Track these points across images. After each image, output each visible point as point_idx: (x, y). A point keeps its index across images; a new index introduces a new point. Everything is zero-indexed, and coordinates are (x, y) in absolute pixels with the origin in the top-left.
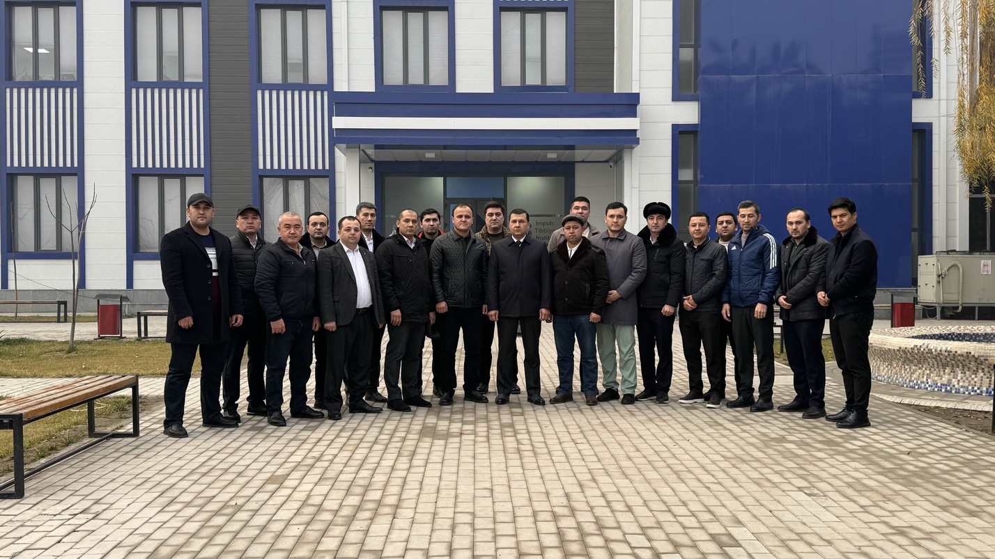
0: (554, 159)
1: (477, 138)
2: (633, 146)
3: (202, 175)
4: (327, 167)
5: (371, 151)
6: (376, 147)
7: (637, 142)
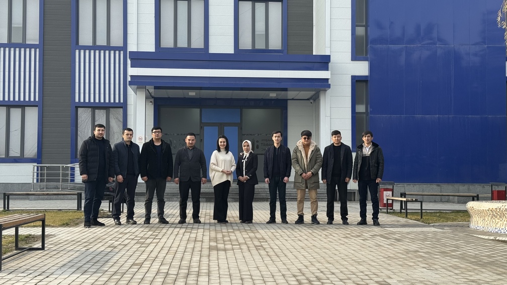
0: (274, 97)
1: (225, 82)
2: (326, 89)
3: (37, 106)
4: (122, 101)
5: (152, 90)
6: (156, 88)
7: (329, 86)
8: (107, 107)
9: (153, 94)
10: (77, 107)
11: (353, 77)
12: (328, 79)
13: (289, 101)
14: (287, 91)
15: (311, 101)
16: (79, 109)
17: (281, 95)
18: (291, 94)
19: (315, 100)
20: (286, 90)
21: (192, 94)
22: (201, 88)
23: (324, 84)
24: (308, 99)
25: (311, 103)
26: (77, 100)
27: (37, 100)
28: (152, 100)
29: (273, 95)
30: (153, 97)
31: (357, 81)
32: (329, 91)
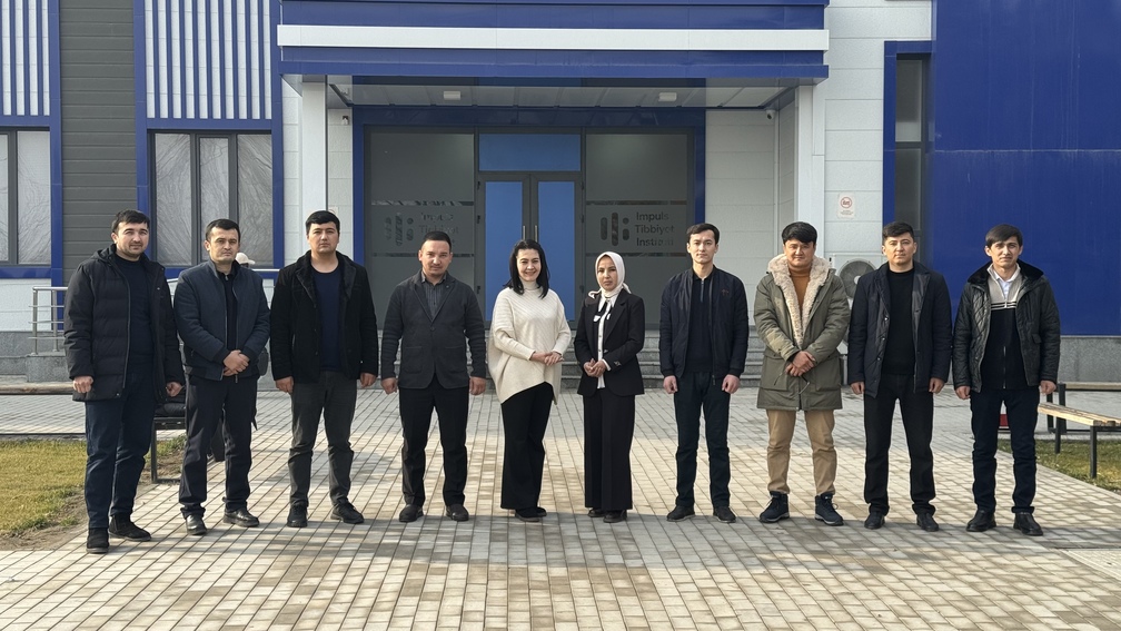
0: (671, 102)
1: (539, 64)
2: (815, 79)
3: (46, 129)
4: (269, 116)
5: (346, 87)
6: (357, 80)
7: (824, 72)
8: (230, 131)
9: (350, 98)
10: (152, 133)
11: (890, 47)
12: (821, 53)
13: (709, 114)
14: (705, 86)
15: (770, 112)
16: (159, 137)
17: (690, 96)
18: (714, 95)
19: (778, 110)
20: (701, 83)
21: (452, 95)
22: (476, 81)
23: (811, 65)
24: (761, 108)
25: (769, 117)
26: (151, 114)
27: (47, 112)
28: (349, 112)
29: (668, 97)
30: (349, 105)
31: (900, 57)
32: (822, 87)
